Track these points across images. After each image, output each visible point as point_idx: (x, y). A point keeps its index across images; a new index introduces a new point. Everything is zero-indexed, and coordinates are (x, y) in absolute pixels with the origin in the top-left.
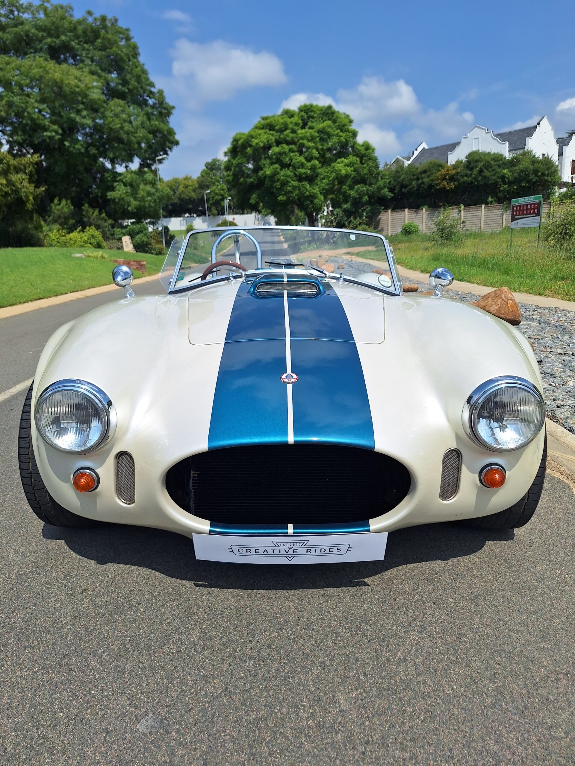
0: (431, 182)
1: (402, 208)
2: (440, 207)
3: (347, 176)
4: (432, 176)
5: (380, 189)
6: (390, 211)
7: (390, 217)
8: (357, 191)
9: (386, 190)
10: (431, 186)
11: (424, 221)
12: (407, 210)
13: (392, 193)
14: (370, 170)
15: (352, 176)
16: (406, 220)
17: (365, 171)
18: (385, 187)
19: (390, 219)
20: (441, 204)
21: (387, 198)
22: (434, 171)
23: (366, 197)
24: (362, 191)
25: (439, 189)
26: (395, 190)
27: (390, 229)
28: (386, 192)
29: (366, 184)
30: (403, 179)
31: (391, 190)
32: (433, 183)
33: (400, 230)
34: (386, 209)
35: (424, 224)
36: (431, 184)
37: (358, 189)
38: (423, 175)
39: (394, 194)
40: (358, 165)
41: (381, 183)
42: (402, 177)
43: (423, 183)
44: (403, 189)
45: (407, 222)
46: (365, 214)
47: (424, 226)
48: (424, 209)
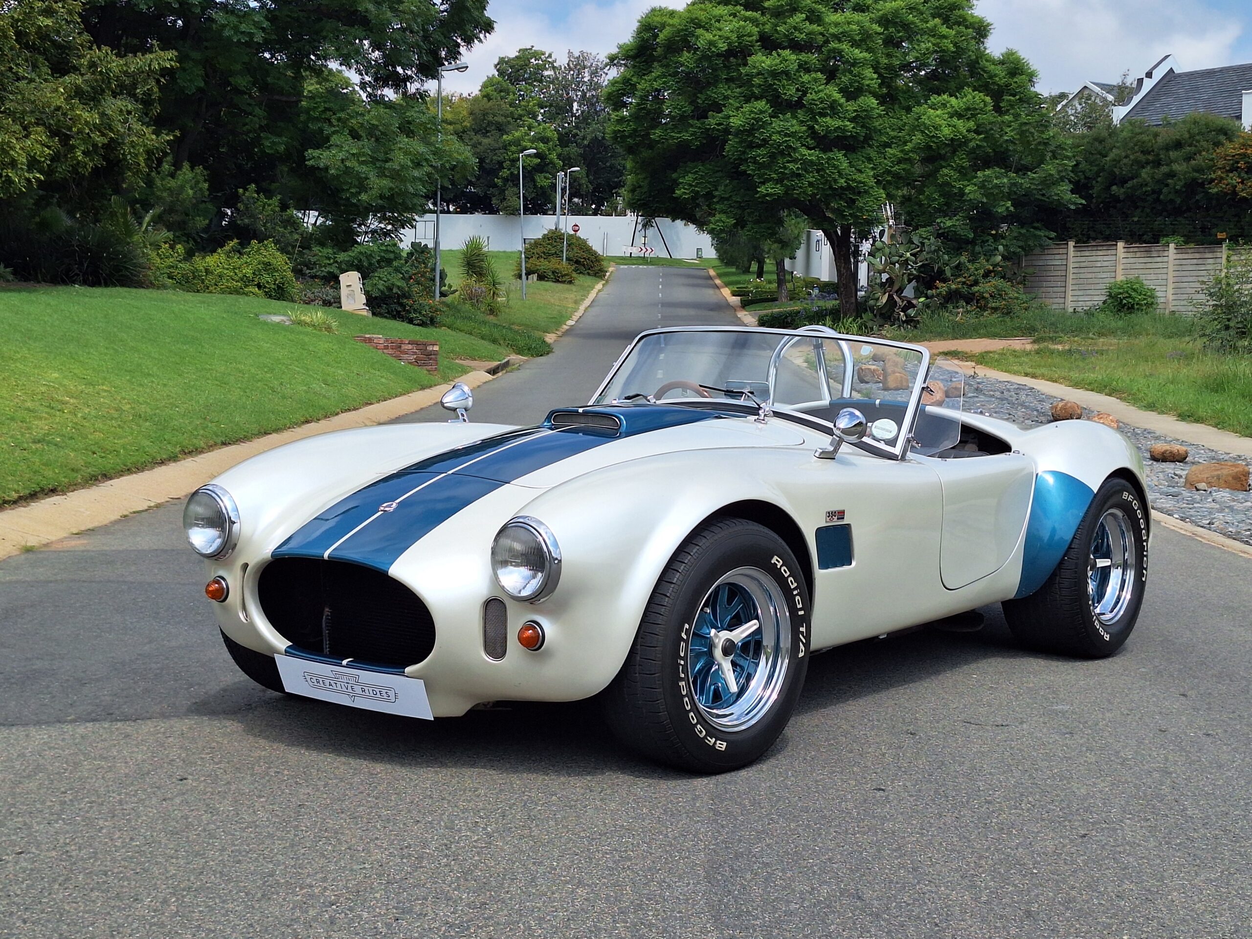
0: (1196, 175)
1: (1107, 238)
2: (1220, 242)
3: (956, 144)
4: (1198, 157)
5: (1048, 182)
6: (1071, 244)
7: (1071, 259)
8: (982, 186)
9: (1066, 187)
10: (1194, 186)
11: (1171, 280)
12: (1121, 245)
13: (1081, 197)
14: (1022, 133)
15: (972, 144)
16: (1120, 272)
17: (1010, 134)
18: (1062, 179)
19: (1071, 265)
20: (1220, 236)
21: (1069, 209)
22: (1204, 144)
23: (1009, 204)
24: (997, 186)
25: (1217, 193)
26: (1092, 187)
27: (1070, 293)
28: (1064, 193)
29: (1008, 167)
30: (1116, 161)
31: (1078, 188)
32: (1201, 177)
33: (1098, 298)
34: (1063, 237)
35: (1171, 286)
36: (1194, 180)
37: (988, 179)
38: (1173, 154)
39: (1089, 198)
40: (989, 117)
41: (1050, 168)
42: (1111, 156)
43: (1172, 175)
44: (1114, 187)
45: (1120, 278)
46: (1001, 248)
47: (1170, 291)
48: (1172, 246)
